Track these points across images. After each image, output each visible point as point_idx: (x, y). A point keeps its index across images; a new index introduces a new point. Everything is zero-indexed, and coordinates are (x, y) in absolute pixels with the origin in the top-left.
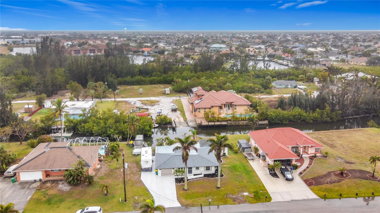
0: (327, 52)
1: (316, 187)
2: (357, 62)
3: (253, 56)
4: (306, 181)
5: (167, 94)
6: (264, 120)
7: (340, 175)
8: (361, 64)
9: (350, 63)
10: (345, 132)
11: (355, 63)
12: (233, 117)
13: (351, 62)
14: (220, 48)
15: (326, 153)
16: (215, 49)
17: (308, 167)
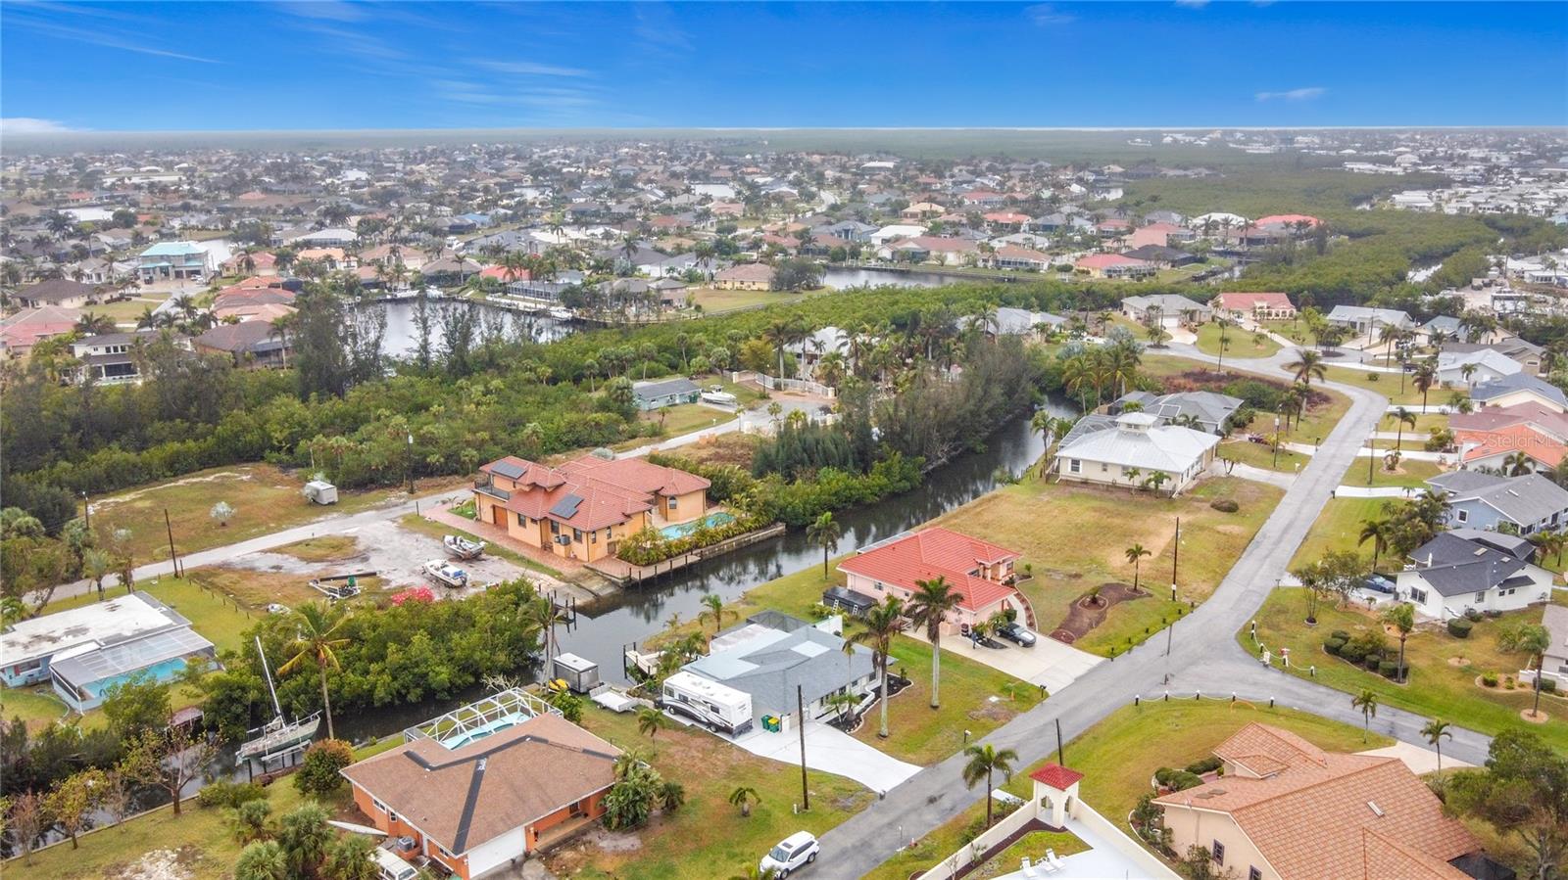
0: (632, 252)
1: (1081, 642)
2: (742, 283)
3: (376, 285)
4: (1056, 636)
5: (330, 504)
6: (774, 523)
7: (1093, 606)
8: (755, 288)
9: (723, 286)
10: (978, 510)
11: (738, 285)
12: (703, 534)
13: (725, 282)
14: (188, 258)
15: (1028, 568)
16: (164, 264)
17: (1027, 609)
